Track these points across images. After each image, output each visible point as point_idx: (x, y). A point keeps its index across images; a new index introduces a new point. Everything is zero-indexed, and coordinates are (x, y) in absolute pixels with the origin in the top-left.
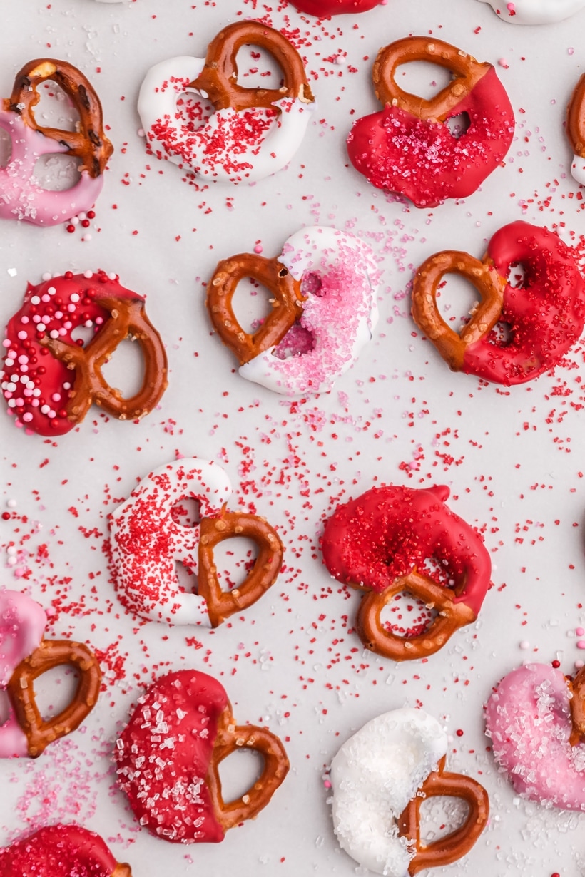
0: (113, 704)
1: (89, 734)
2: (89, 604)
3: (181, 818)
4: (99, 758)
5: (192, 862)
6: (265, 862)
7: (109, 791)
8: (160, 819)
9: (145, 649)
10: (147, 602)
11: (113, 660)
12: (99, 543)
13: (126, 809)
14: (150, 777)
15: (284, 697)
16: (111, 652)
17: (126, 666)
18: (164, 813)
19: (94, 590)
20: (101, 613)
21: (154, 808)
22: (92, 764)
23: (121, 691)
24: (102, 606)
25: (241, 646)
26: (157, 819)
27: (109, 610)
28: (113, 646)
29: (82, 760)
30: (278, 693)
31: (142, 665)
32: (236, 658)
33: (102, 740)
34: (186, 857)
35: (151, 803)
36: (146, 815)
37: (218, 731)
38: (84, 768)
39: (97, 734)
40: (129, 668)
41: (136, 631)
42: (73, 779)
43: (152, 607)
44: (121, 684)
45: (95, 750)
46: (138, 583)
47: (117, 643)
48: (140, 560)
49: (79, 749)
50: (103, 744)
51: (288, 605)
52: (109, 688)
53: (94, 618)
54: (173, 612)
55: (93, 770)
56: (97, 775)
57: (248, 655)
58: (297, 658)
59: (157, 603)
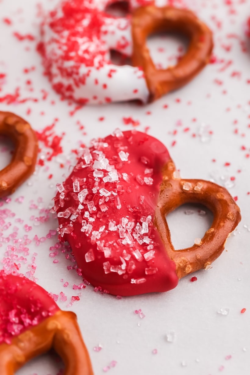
0: (51, 177)
1: (26, 203)
2: (24, 94)
3: (129, 252)
4: (37, 223)
5: (144, 316)
6: (225, 313)
7: (49, 252)
8: (107, 253)
9: (82, 128)
10: (83, 70)
11: (50, 139)
12: (33, 45)
13: (68, 268)
14: (95, 209)
15: (228, 164)
16: (48, 133)
17: (63, 144)
18: (111, 246)
19: (29, 83)
20: (36, 101)
21: (101, 239)
22: (30, 228)
23: (58, 166)
24: (38, 95)
25: (179, 124)
26: (103, 253)
27: (44, 98)
28: (48, 128)
29: (21, 227)
30: (221, 161)
31: (80, 142)
32: (175, 132)
33: (40, 208)
34: (136, 312)
35: (96, 235)
36: (91, 250)
37: (163, 177)
38: (22, 232)
39: (36, 203)
40: (66, 145)
41: (72, 114)
42: (11, 243)
43: (88, 75)
44: (59, 159)
45: (33, 216)
46: (72, 54)
47: (53, 125)
48: (74, 34)
49: (17, 217)
50: (42, 211)
51: (222, 88)
52: (47, 163)
53: (29, 104)
54: (110, 76)
55: (31, 235)
56: (36, 239)
57: (187, 130)
58: (236, 131)
59: (93, 69)
